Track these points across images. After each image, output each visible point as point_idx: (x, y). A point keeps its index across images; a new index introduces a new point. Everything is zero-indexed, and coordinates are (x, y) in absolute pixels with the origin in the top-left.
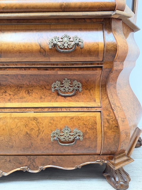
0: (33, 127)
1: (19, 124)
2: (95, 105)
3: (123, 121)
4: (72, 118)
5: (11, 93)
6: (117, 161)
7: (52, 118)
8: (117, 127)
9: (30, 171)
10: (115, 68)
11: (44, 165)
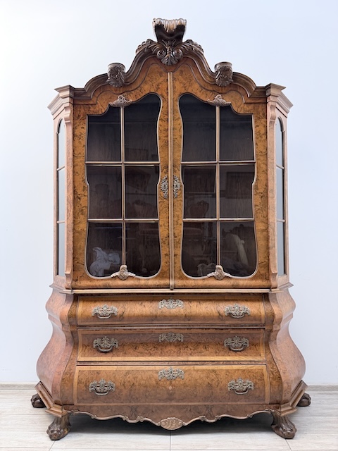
0: (213, 378)
1: (202, 376)
2: (261, 359)
3: (284, 373)
4: (244, 370)
5: (192, 348)
6: (282, 410)
7: (227, 371)
8: (280, 377)
9: (207, 420)
10: (274, 329)
11: (219, 414)
